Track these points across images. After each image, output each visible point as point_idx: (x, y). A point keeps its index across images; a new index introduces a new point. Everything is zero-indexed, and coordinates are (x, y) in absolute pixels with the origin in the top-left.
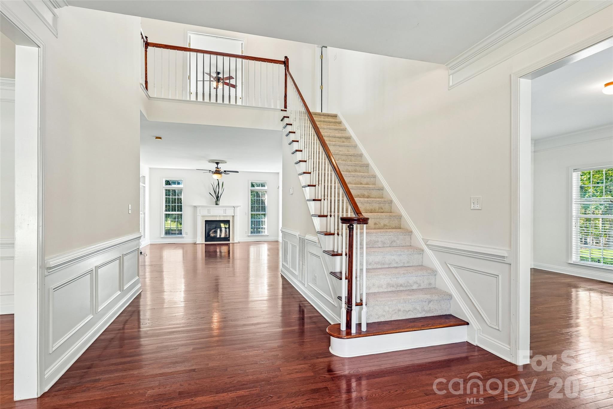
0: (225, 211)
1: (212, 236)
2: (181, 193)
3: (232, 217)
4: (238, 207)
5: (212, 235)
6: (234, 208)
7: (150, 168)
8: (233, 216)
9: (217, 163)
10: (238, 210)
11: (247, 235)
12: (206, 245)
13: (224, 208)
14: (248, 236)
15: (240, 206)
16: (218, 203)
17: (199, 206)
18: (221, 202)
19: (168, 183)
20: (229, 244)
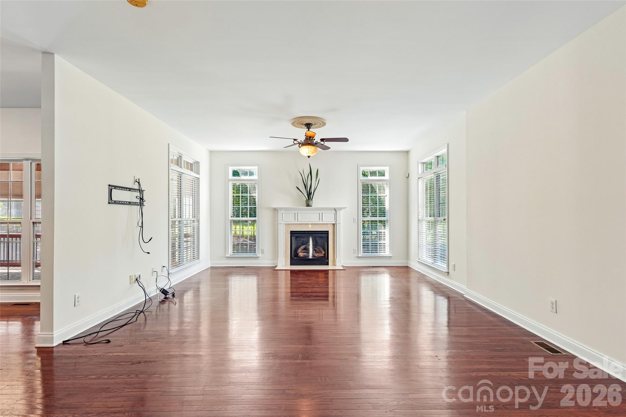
0: (321, 217)
1: (301, 256)
2: (254, 188)
3: (332, 226)
4: (341, 209)
5: (301, 254)
6: (335, 212)
7: (211, 152)
8: (334, 224)
9: (308, 126)
10: (341, 214)
11: (357, 255)
12: (292, 272)
13: (319, 212)
14: (358, 257)
15: (346, 208)
16: (310, 203)
17: (281, 209)
18: (316, 202)
19: (236, 173)
20: (328, 271)
